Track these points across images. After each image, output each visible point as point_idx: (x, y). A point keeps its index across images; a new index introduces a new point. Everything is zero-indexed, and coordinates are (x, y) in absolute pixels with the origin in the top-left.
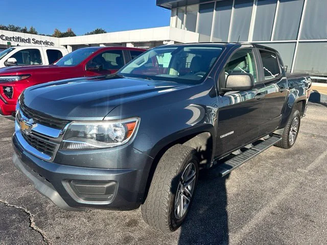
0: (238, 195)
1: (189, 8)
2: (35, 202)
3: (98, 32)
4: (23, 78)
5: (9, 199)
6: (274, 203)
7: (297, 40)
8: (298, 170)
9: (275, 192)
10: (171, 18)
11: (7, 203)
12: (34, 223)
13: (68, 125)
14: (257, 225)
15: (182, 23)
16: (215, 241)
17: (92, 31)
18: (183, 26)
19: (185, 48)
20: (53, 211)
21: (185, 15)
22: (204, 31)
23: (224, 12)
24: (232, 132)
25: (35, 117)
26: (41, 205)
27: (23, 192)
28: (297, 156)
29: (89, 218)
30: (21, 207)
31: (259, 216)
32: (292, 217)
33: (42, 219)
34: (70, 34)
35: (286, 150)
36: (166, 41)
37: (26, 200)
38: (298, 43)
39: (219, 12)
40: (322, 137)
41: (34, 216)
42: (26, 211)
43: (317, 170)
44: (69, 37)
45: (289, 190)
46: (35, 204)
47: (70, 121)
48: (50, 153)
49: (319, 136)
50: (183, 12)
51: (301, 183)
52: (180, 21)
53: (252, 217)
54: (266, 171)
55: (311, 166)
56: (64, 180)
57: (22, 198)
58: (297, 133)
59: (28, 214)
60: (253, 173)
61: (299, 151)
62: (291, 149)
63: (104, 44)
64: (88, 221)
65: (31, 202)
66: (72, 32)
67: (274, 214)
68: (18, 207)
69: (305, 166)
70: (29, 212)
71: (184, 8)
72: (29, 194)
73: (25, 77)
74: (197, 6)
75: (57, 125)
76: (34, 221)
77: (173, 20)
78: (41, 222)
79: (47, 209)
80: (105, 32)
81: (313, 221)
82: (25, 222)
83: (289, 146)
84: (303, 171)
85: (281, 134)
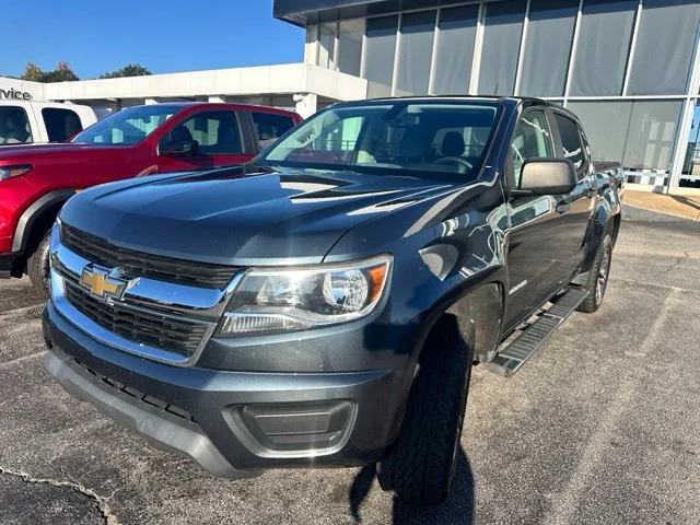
0: (535, 412)
1: (345, 25)
2: (98, 467)
3: (130, 72)
4: (15, 173)
5: (29, 465)
6: (608, 424)
7: (563, 95)
8: (628, 353)
9: (603, 402)
10: (307, 45)
11: (27, 475)
12: (114, 517)
13: (239, 277)
14: (595, 471)
15: (331, 57)
16: (528, 514)
17: (117, 70)
18: (332, 64)
19: (410, 106)
20: (151, 484)
21: (336, 40)
22: (377, 74)
23: (418, 37)
24: (525, 282)
25: (126, 261)
26: (116, 472)
27: (59, 446)
28: (612, 326)
29: (241, 491)
30: (65, 483)
31: (592, 453)
32: (653, 448)
33: (131, 505)
34: (63, 75)
35: (590, 315)
36: (298, 94)
37: (74, 464)
38: (565, 102)
39: (408, 35)
40: (643, 286)
41: (107, 499)
42: (83, 489)
43: (660, 352)
44: (65, 83)
45: (626, 394)
46: (99, 472)
47: (243, 269)
48: (178, 345)
49: (637, 286)
50: (332, 33)
51: (643, 380)
52: (324, 53)
53: (580, 456)
54: (570, 360)
55: (647, 345)
56: (229, 406)
57: (62, 459)
58: (606, 280)
59: (91, 497)
60: (547, 366)
61: (613, 316)
62: (598, 313)
63: (156, 99)
64: (243, 499)
65: (87, 469)
66: (69, 72)
67: (617, 445)
68: (58, 484)
69: (636, 346)
70: (90, 492)
71: (334, 25)
72: (76, 450)
73: (20, 172)
74: (361, 23)
75: (199, 279)
76: (113, 513)
77: (311, 49)
78: (129, 513)
79: (134, 480)
80: (148, 74)
81: (693, 454)
82: (89, 518)
83: (595, 308)
84: (637, 355)
85: (584, 284)
